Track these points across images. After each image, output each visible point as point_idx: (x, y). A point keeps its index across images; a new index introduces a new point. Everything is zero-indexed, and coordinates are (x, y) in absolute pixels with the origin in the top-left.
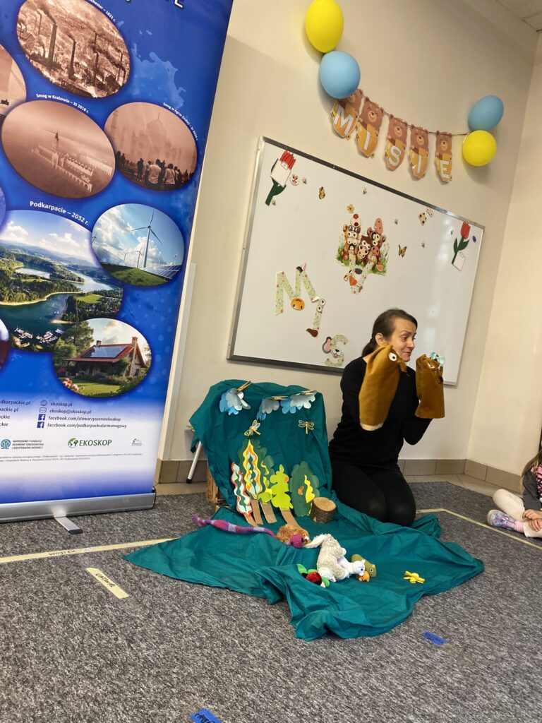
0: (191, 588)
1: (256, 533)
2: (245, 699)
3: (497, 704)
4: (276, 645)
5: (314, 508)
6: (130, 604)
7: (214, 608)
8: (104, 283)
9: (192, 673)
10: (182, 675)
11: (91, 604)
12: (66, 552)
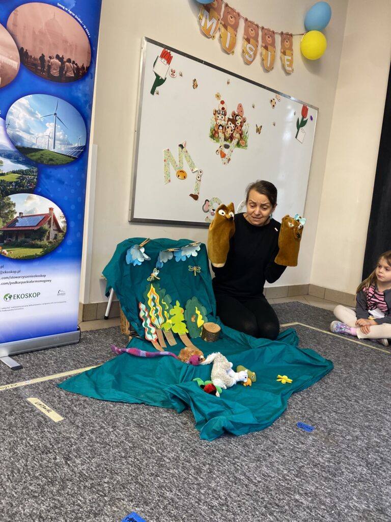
0: (114, 406)
1: (163, 356)
2: (165, 498)
3: (359, 476)
4: (186, 448)
5: (205, 331)
6: (65, 426)
7: (134, 422)
8: (20, 164)
9: (120, 481)
10: (112, 483)
11: (33, 429)
12: (9, 387)
